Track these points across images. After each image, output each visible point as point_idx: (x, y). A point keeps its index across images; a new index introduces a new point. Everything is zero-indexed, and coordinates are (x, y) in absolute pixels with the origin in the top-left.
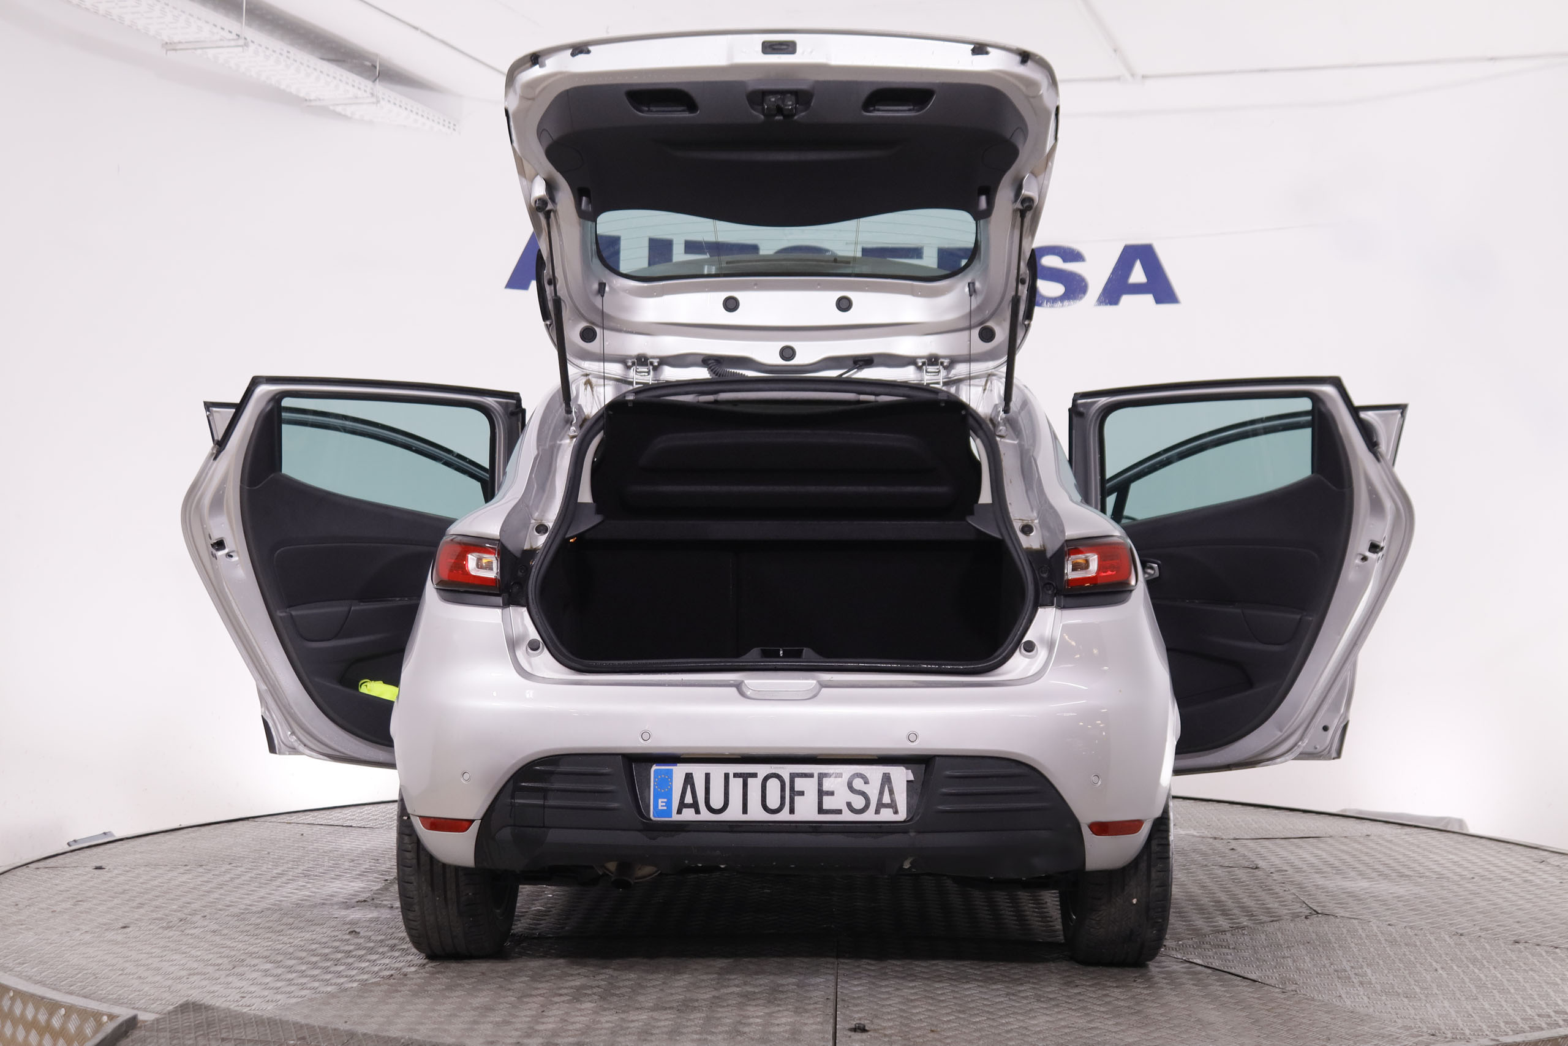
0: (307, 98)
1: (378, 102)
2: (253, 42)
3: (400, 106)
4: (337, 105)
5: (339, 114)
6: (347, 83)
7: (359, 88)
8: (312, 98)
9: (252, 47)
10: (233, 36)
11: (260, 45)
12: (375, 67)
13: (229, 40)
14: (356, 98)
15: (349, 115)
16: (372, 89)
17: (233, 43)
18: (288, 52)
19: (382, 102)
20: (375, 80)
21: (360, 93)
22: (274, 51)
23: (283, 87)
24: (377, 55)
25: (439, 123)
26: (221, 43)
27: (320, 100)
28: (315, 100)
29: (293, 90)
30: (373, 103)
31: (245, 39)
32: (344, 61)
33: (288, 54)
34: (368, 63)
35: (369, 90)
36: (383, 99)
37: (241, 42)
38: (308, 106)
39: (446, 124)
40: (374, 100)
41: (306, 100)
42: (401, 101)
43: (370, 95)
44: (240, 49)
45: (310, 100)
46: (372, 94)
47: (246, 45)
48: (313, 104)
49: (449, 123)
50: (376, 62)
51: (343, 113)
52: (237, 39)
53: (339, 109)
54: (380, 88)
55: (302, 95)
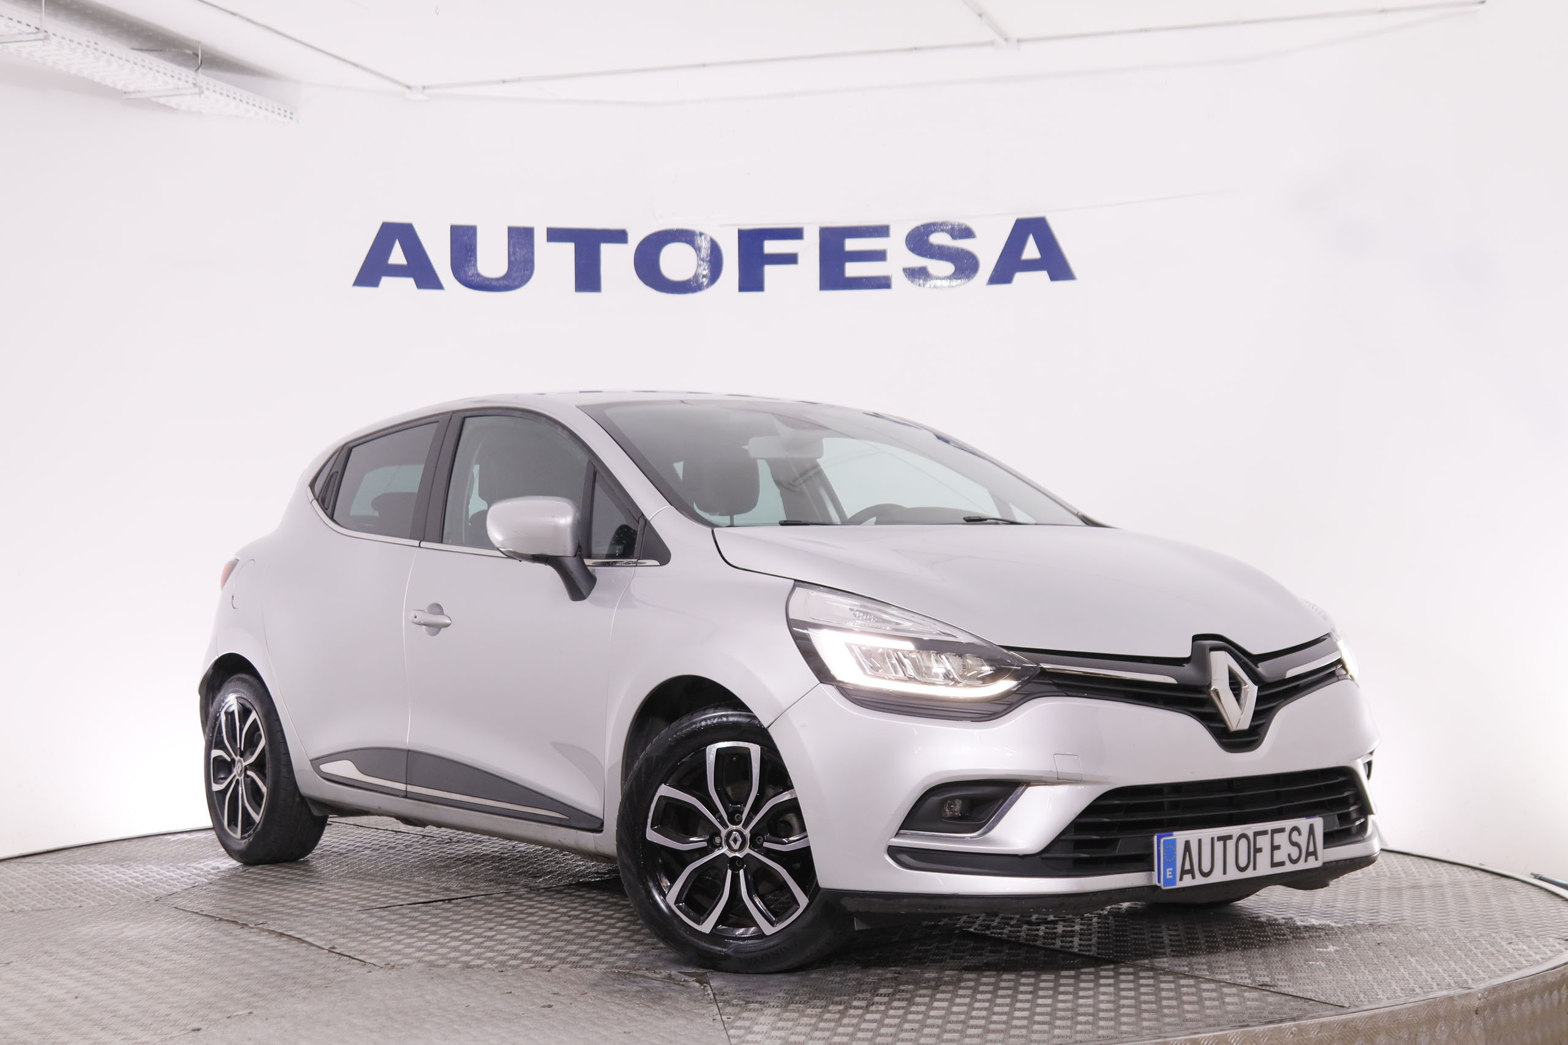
0: (126, 90)
1: (201, 92)
2: (54, 35)
3: (228, 96)
4: (161, 96)
5: (164, 106)
6: (165, 74)
7: (179, 79)
8: (131, 88)
9: (54, 40)
10: (32, 29)
11: (63, 38)
12: (198, 56)
13: (29, 34)
14: (178, 89)
15: (175, 106)
16: (194, 79)
17: (32, 37)
18: (96, 44)
19: (206, 92)
20: (198, 68)
21: (181, 84)
22: (79, 44)
23: (97, 80)
24: (199, 42)
25: (273, 112)
26: (20, 38)
27: (139, 92)
28: (134, 92)
29: (109, 82)
30: (197, 94)
31: (46, 32)
32: (161, 50)
33: (96, 46)
34: (188, 52)
35: (190, 80)
36: (208, 89)
37: (41, 35)
38: (128, 99)
39: (282, 112)
40: (197, 90)
41: (125, 93)
42: (228, 91)
43: (192, 86)
44: (40, 43)
45: (130, 93)
46: (195, 84)
47: (46, 38)
48: (132, 96)
49: (285, 111)
50: (198, 50)
51: (167, 104)
52: (37, 33)
53: (162, 100)
54: (204, 78)
55: (119, 87)
